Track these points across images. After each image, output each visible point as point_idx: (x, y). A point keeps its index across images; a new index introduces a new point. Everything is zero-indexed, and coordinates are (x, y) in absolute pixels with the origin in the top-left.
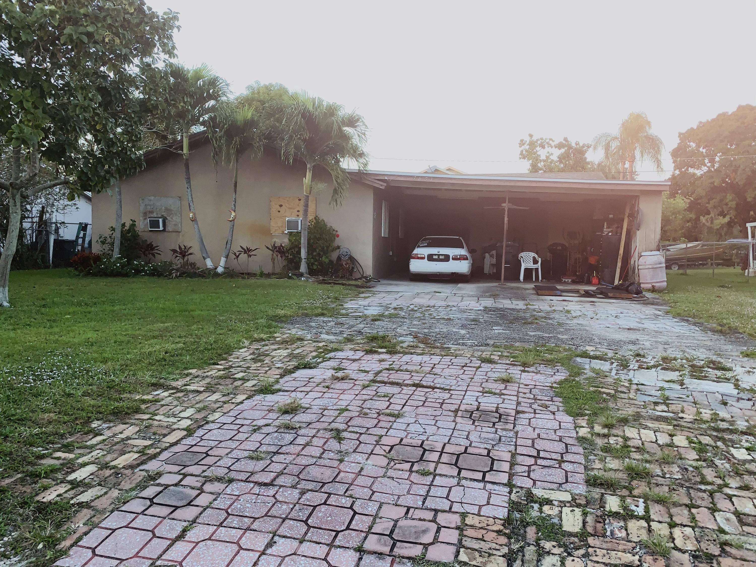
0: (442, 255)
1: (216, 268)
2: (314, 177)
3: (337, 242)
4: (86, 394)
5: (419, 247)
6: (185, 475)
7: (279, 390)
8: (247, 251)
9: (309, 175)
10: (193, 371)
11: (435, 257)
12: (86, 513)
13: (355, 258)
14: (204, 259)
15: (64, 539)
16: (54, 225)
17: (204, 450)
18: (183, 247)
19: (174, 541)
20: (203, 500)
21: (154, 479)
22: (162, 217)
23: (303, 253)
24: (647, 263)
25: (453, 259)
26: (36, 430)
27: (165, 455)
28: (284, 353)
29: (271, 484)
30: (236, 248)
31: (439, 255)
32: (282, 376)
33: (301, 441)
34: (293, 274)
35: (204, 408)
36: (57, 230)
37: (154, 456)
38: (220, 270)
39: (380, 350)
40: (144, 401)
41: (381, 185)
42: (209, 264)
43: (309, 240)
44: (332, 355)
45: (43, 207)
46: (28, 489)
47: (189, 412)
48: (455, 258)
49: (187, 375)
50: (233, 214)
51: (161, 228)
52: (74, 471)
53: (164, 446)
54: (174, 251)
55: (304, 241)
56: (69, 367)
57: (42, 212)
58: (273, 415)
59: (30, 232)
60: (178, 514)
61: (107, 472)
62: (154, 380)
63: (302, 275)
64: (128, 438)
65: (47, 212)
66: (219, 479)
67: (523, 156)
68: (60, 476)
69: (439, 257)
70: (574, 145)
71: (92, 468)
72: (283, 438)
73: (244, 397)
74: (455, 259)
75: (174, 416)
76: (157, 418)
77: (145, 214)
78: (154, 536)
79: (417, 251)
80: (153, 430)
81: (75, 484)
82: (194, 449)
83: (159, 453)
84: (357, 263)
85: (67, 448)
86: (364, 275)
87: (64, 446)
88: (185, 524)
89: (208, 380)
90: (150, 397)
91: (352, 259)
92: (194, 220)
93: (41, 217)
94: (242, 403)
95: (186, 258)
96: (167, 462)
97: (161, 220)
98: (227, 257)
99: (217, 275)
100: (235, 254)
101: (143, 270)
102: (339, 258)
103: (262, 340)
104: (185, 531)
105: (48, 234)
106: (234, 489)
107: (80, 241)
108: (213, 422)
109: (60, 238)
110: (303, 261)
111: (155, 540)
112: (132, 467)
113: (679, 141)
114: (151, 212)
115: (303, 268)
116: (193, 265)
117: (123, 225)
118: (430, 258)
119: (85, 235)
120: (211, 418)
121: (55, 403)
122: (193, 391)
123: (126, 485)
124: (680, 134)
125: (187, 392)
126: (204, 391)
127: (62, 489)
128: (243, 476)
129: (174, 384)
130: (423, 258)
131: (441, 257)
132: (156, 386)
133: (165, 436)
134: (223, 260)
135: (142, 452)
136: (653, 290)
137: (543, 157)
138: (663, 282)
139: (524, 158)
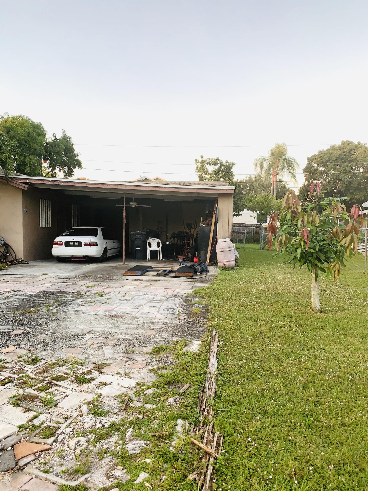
0: (77, 242)
5: (62, 235)
11: (71, 244)
13: (10, 244)
24: (222, 247)
25: (85, 245)
31: (74, 242)
41: (24, 187)
67: (198, 170)
69: (74, 244)
70: (224, 163)
74: (86, 245)
79: (59, 239)
84: (10, 249)
86: (17, 258)
91: (7, 246)
113: (307, 163)
118: (67, 244)
124: (308, 159)
130: (62, 244)
131: (76, 244)
136: (224, 268)
137: (210, 171)
138: (232, 261)
139: (198, 172)
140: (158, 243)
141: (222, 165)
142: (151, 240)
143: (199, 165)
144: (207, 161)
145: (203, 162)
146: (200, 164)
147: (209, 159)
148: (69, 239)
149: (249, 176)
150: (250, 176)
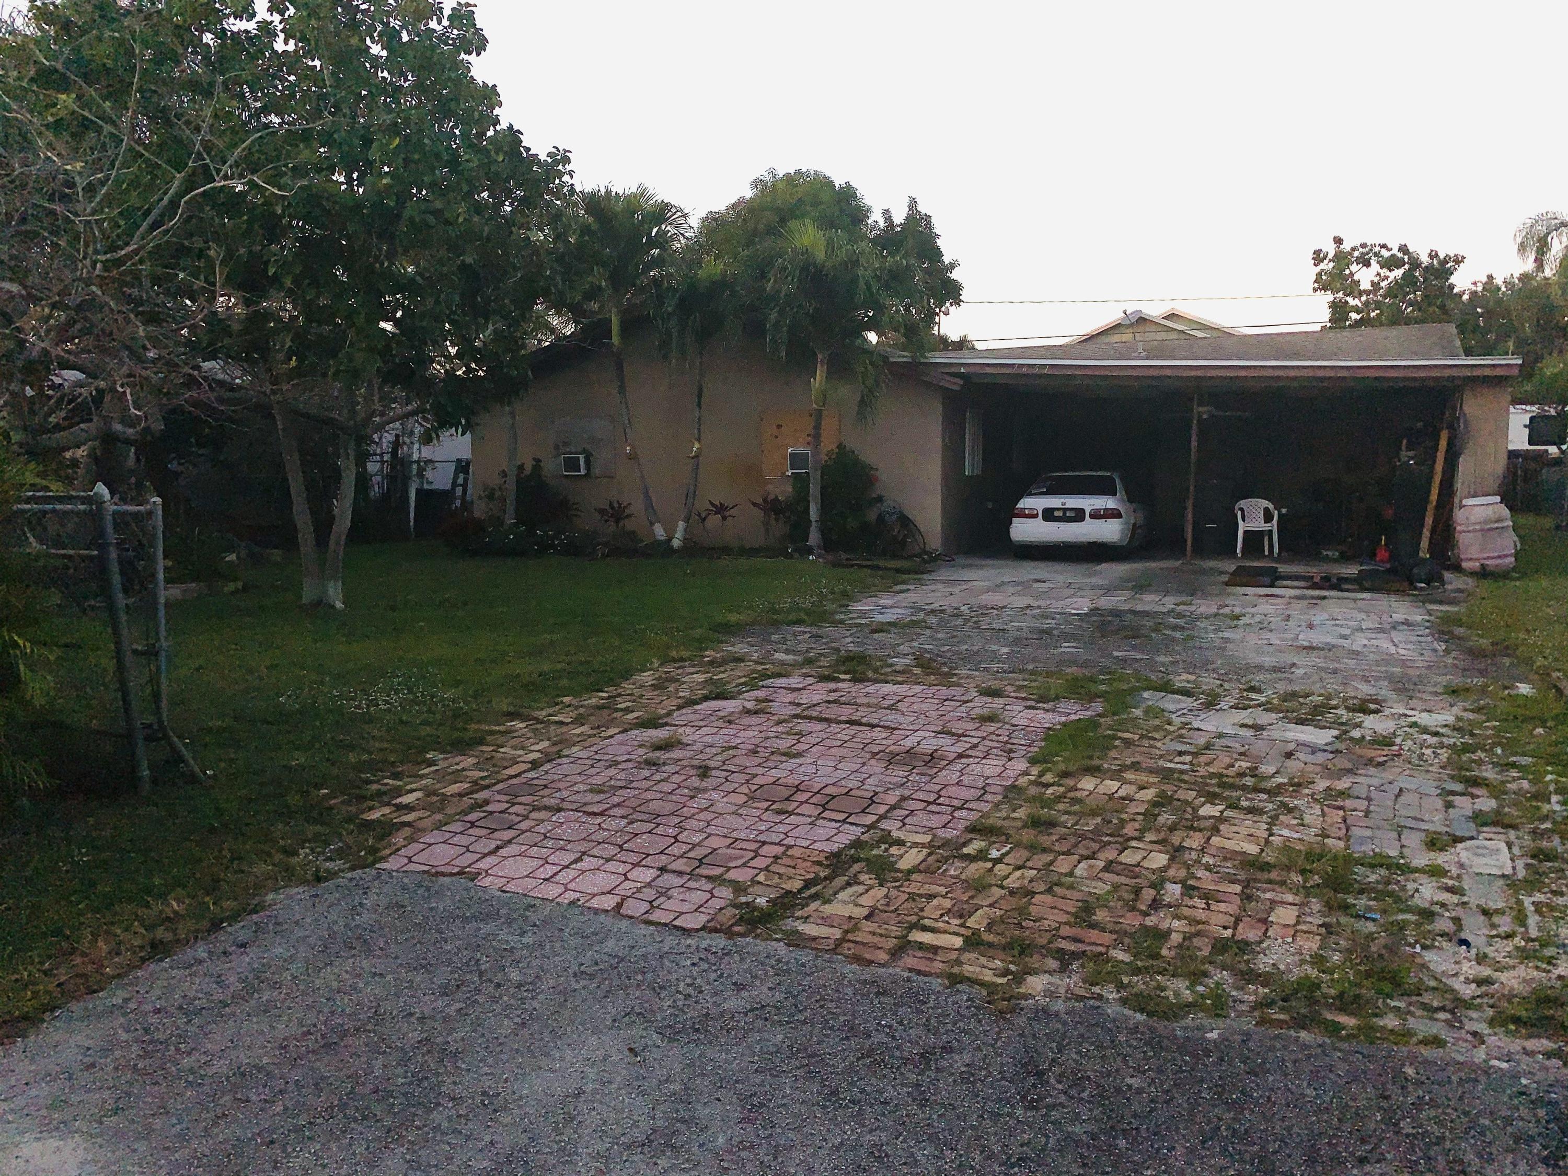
0: (1072, 509)
1: (670, 540)
2: (830, 375)
3: (879, 490)
4: (425, 723)
5: (1030, 494)
6: (513, 804)
7: (666, 724)
8: (721, 509)
9: (820, 373)
10: (566, 700)
11: (1057, 514)
12: (407, 831)
13: (912, 517)
14: (652, 524)
15: (385, 848)
16: (415, 466)
17: (545, 782)
18: (616, 505)
19: (485, 855)
20: (524, 825)
21: (481, 807)
22: (584, 451)
23: (814, 512)
24: (1472, 519)
25: (1092, 516)
26: (365, 757)
27: (500, 787)
28: (700, 678)
29: (601, 814)
30: (702, 505)
31: (1065, 510)
32: (680, 708)
33: (657, 777)
34: (794, 550)
35: (560, 742)
36: (420, 475)
37: (487, 787)
38: (676, 543)
39: (842, 676)
40: (492, 733)
41: (955, 384)
42: (659, 532)
43: (823, 488)
44: (768, 682)
45: (397, 436)
46: (353, 809)
47: (545, 744)
48: (1095, 515)
49: (557, 704)
50: (697, 445)
51: (583, 472)
52: (400, 796)
53: (500, 777)
54: (602, 512)
55: (814, 489)
56: (410, 691)
57: (396, 445)
58: (641, 751)
59: (379, 478)
60: (497, 835)
61: (435, 799)
62: (511, 709)
63: (810, 551)
64: (464, 770)
65: (404, 443)
66: (546, 808)
67: (1322, 284)
68: (386, 799)
69: (1065, 514)
70: (1425, 259)
71: (419, 794)
72: (639, 774)
73: (617, 730)
75: (523, 748)
76: (502, 750)
77: (557, 447)
78: (468, 850)
79: (1026, 503)
80: (494, 761)
81: (400, 807)
82: (535, 782)
83: (495, 784)
84: (913, 527)
85: (396, 776)
86: (926, 549)
87: (393, 774)
88: (499, 843)
89: (582, 710)
90: (502, 728)
91: (905, 521)
92: (633, 457)
93: (394, 453)
94: (612, 737)
95: (621, 524)
96: (499, 792)
97: (582, 457)
98: (687, 520)
99: (672, 551)
100: (699, 515)
101: (553, 546)
102: (881, 518)
103: (682, 660)
104: (498, 848)
105: (406, 480)
106: (561, 817)
107: (459, 491)
108: (567, 756)
109: (426, 486)
110: (814, 524)
111: (469, 854)
112: (461, 795)
114: (566, 444)
115: (814, 538)
116: (632, 535)
117: (521, 468)
118: (1049, 515)
119: (466, 480)
120: (565, 752)
121: (389, 730)
122: (556, 722)
123: (450, 810)
125: (550, 723)
126: (571, 723)
127: (386, 810)
128: (574, 806)
129: (536, 714)
130: (1036, 516)
131: (1069, 514)
132: (513, 716)
133: (506, 768)
134: (681, 525)
135: (475, 783)
136: (1484, 573)
137: (1365, 285)
138: (1506, 556)
139: (1324, 288)
140: (1266, 510)
141: (1415, 263)
142: (1243, 503)
143: (1327, 266)
144: (1356, 254)
145: (1342, 258)
146: (1331, 265)
147: (1364, 246)
148: (1054, 502)
149: (1485, 279)
150: (1490, 277)
